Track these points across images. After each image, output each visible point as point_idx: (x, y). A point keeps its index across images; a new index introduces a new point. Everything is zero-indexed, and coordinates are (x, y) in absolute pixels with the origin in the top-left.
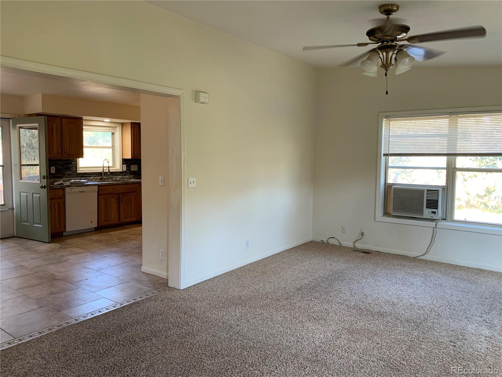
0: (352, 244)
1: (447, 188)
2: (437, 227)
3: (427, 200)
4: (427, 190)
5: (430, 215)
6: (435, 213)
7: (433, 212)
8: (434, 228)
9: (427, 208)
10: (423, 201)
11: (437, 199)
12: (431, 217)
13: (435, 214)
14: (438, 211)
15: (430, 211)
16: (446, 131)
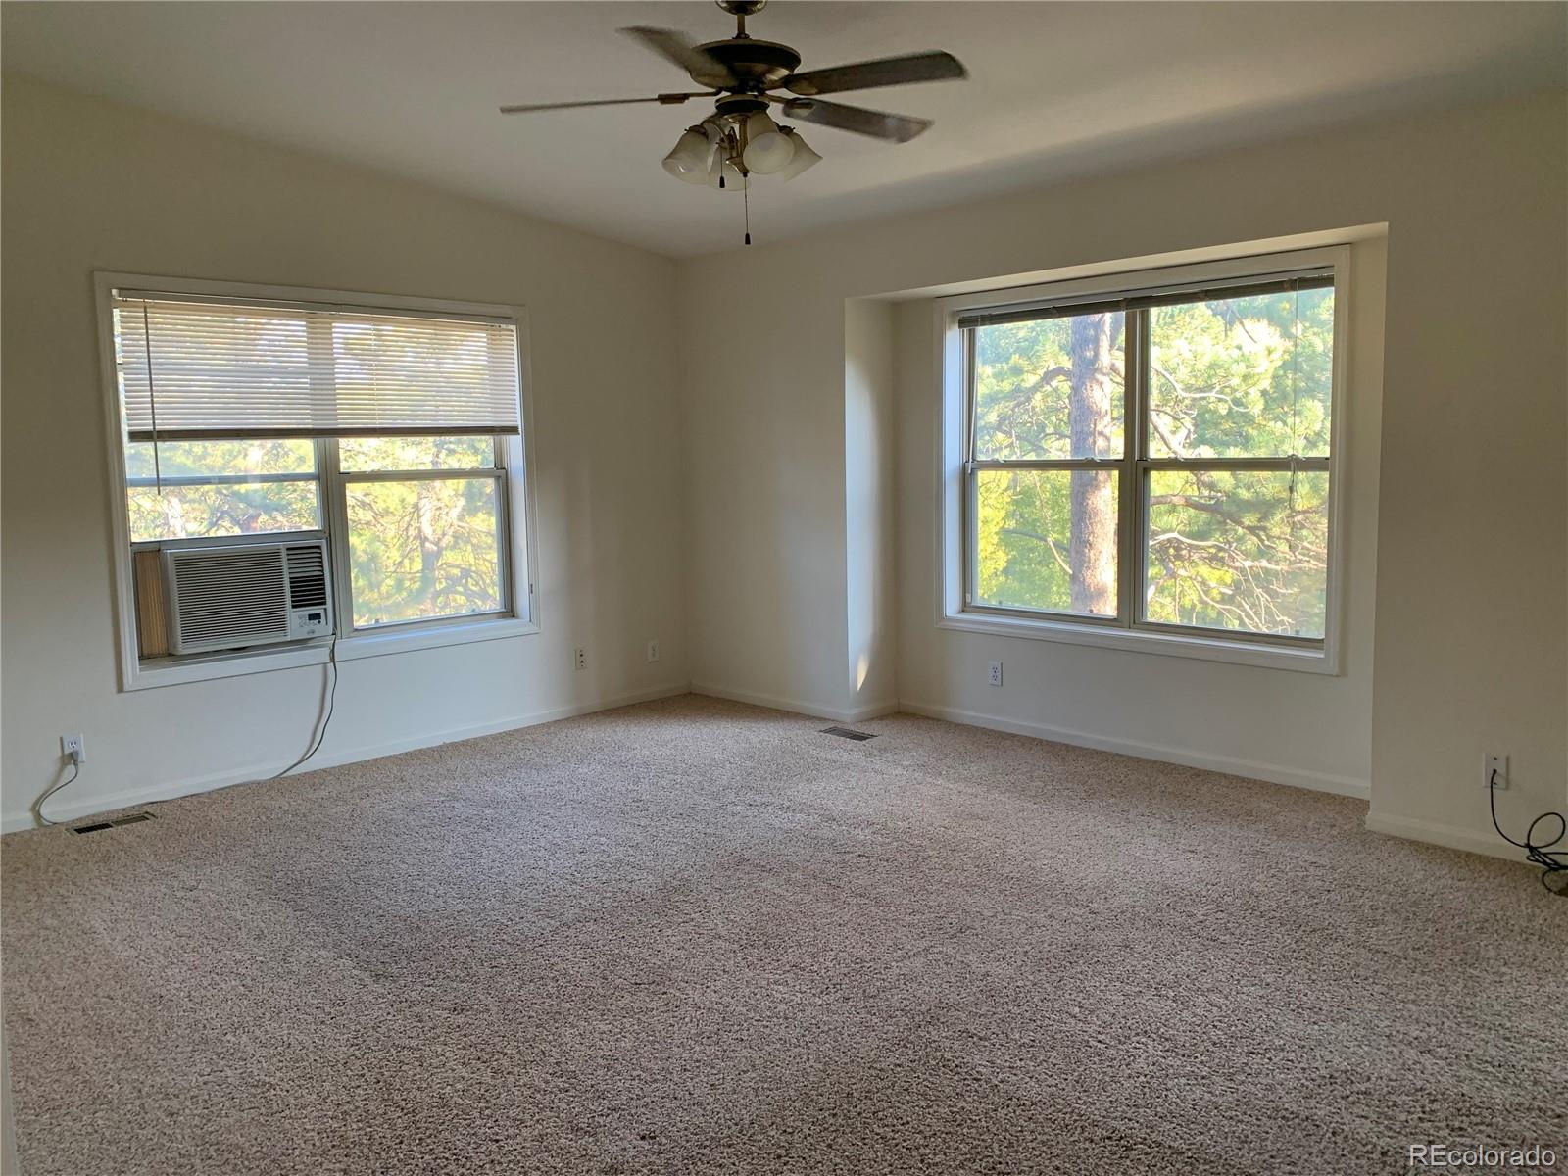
0: (29, 816)
1: (330, 535)
2: (336, 659)
3: (293, 581)
4: (288, 549)
5: (306, 629)
6: (318, 616)
7: (312, 617)
8: (325, 664)
9: (293, 606)
10: (282, 586)
11: (321, 573)
12: (308, 633)
13: (319, 622)
14: (326, 609)
15: (304, 616)
16: (300, 357)
